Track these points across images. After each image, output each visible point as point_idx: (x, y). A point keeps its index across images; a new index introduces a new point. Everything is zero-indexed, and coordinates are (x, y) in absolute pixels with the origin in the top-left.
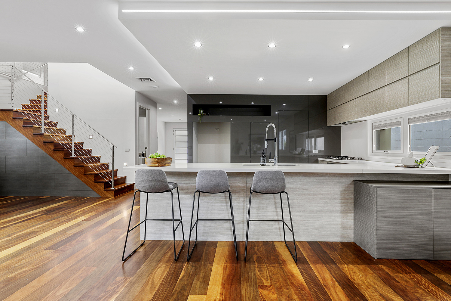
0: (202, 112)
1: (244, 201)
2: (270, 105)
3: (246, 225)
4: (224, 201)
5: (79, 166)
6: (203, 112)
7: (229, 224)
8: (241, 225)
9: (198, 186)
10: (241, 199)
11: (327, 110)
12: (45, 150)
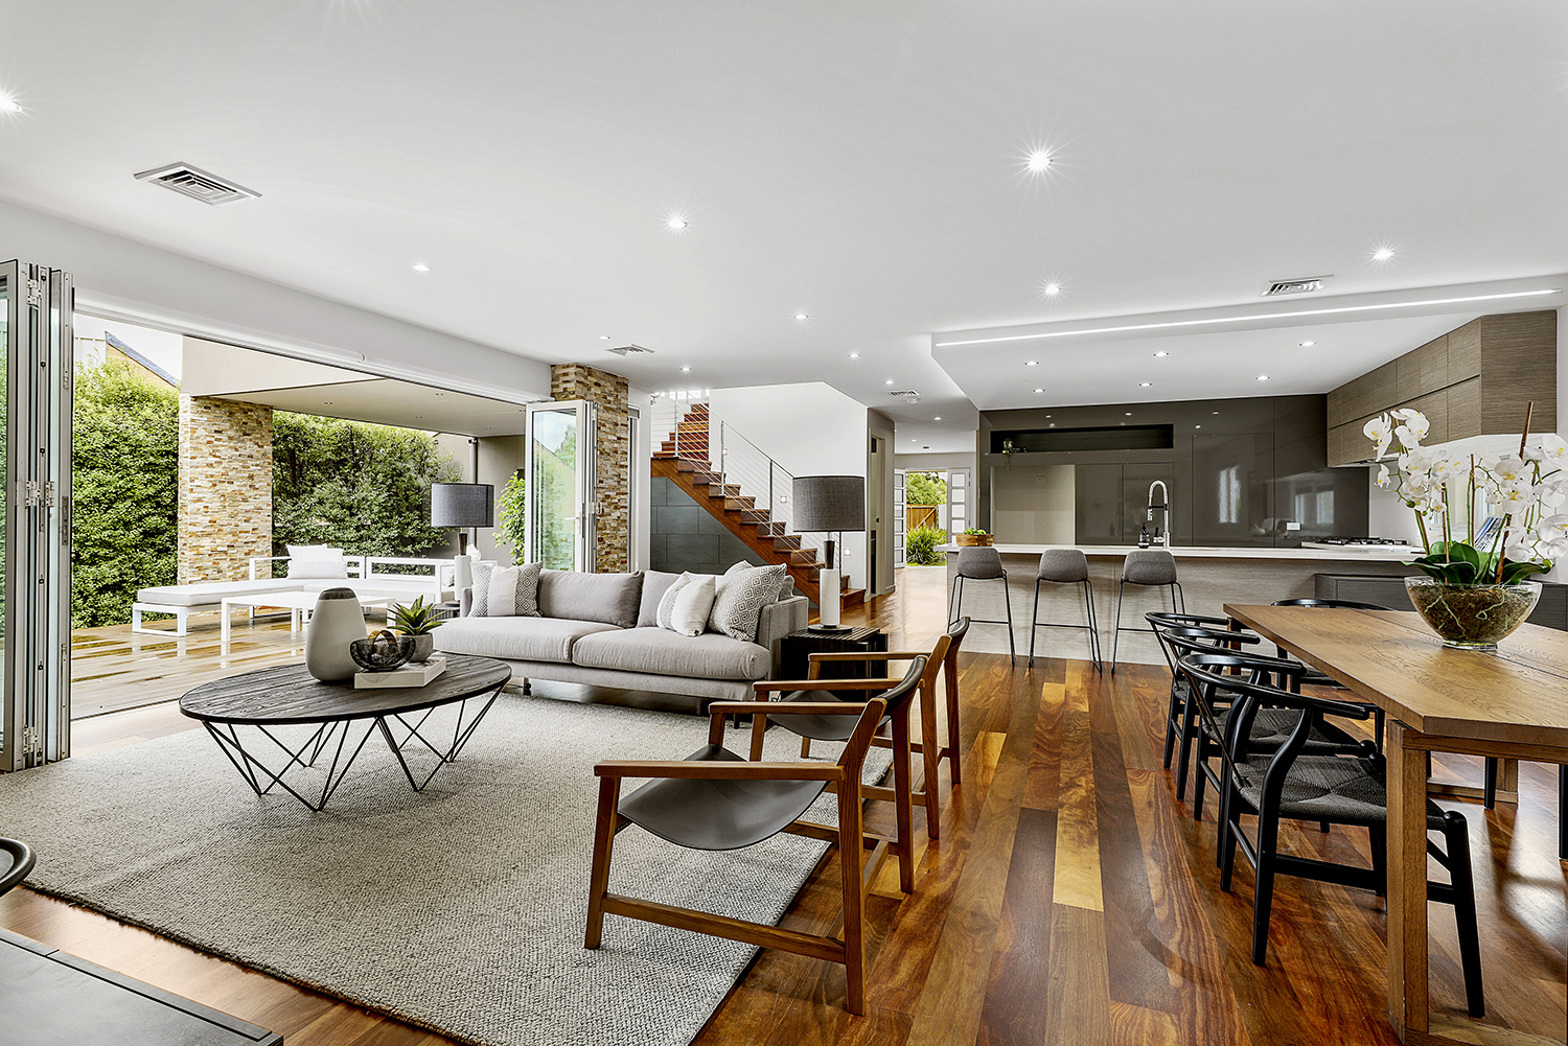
0: (1010, 445)
1: (1110, 601)
2: (1172, 425)
3: (1113, 637)
4: (1077, 601)
5: (782, 553)
6: (1014, 446)
7: (1084, 635)
8: (1105, 636)
9: (1043, 570)
10: (1106, 598)
11: (1329, 427)
12: (726, 524)
